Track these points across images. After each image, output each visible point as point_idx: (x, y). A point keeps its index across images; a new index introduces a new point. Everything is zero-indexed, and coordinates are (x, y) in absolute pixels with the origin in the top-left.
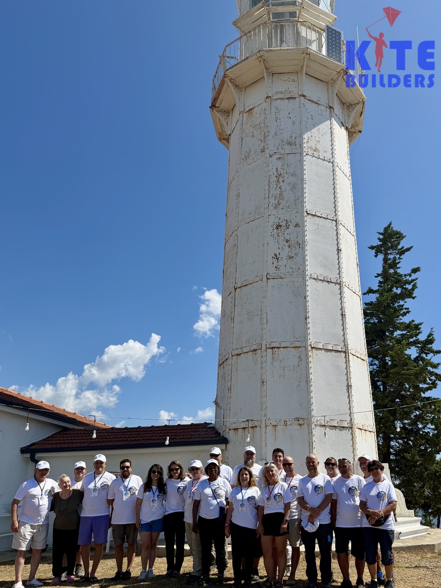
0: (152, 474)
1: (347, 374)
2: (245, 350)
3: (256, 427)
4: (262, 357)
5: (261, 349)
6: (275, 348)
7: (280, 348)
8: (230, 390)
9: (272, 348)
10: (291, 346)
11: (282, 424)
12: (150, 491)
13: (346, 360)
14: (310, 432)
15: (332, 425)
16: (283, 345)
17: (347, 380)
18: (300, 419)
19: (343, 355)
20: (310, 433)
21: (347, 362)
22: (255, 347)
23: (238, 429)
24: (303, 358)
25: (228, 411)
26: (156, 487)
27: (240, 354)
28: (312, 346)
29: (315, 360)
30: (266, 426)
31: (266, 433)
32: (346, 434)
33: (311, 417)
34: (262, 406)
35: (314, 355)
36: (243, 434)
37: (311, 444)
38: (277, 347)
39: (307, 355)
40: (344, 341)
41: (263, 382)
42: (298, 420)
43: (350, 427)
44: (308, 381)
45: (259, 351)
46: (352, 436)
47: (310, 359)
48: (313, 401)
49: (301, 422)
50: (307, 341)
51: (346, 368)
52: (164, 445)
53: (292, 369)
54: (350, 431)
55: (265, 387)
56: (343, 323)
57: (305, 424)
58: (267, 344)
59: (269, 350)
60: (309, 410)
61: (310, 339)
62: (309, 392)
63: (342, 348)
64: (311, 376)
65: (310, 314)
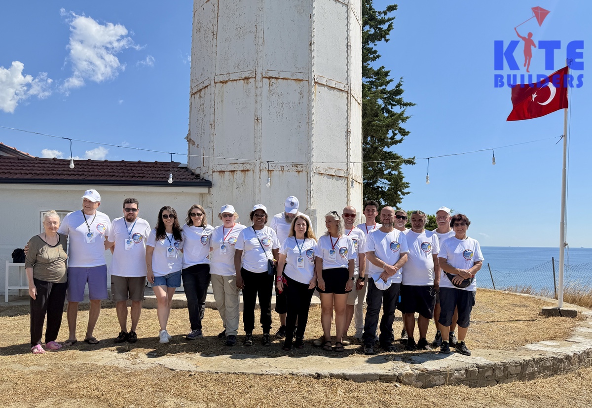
0: (164, 220)
1: (347, 118)
2: (233, 77)
3: (248, 170)
4: (257, 88)
5: (255, 78)
6: (272, 78)
7: (278, 78)
8: (213, 125)
9: (269, 78)
10: (292, 78)
11: (278, 169)
12: (164, 238)
13: (348, 102)
14: (309, 179)
15: (330, 174)
16: (282, 75)
17: (347, 125)
18: (298, 166)
19: (345, 95)
20: (309, 181)
21: (349, 104)
22: (247, 75)
23: (224, 172)
24: (305, 94)
25: (211, 150)
26: (171, 234)
27: (226, 82)
28: (316, 81)
29: (317, 98)
30: (260, 170)
31: (260, 178)
32: (342, 183)
33: (311, 164)
34: (256, 147)
35: (317, 93)
36: (231, 177)
37: (309, 193)
38: (276, 78)
39: (309, 91)
40: (347, 79)
41: (257, 120)
42: (296, 166)
43: (346, 177)
44: (309, 123)
45: (252, 80)
46: (347, 187)
47: (313, 97)
48: (314, 146)
49: (299, 168)
50: (311, 73)
51: (347, 111)
52: (166, 184)
53: (292, 107)
54: (346, 181)
55: (260, 126)
56: (348, 57)
57: (304, 171)
58: (263, 71)
59: (265, 80)
60: (309, 157)
61: (313, 71)
62: (309, 136)
63: (344, 87)
64: (313, 117)
65: (315, 39)
